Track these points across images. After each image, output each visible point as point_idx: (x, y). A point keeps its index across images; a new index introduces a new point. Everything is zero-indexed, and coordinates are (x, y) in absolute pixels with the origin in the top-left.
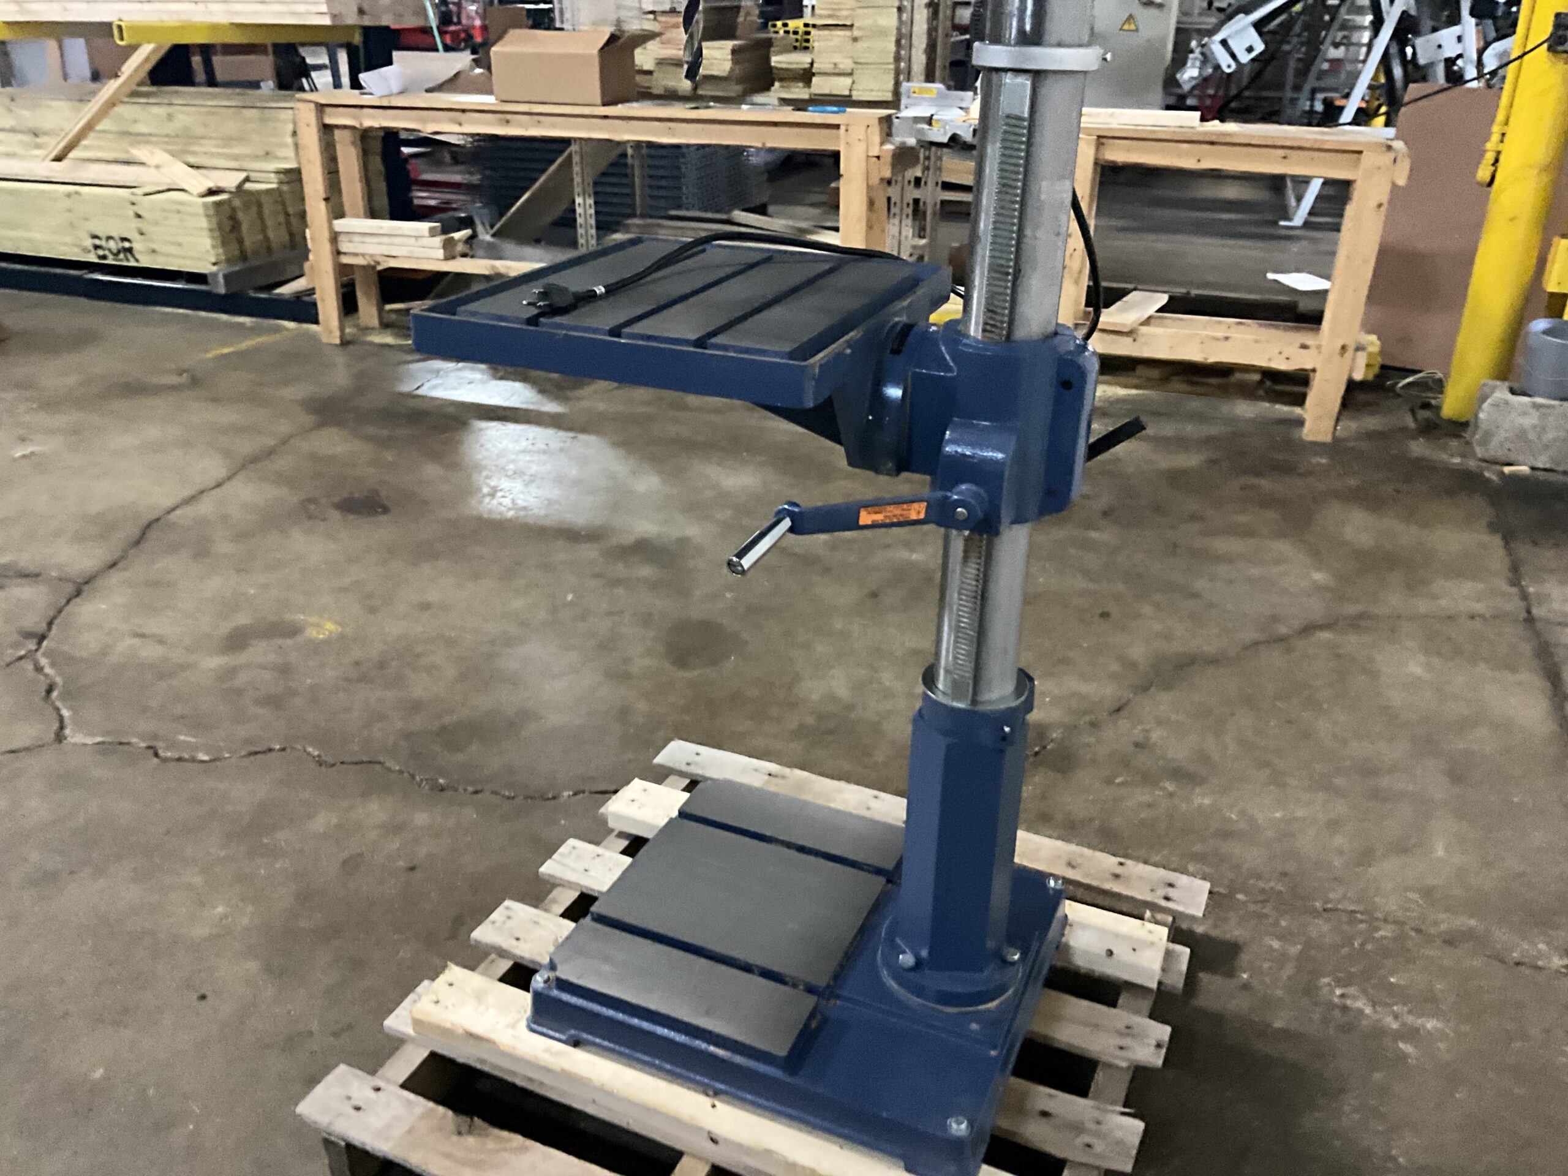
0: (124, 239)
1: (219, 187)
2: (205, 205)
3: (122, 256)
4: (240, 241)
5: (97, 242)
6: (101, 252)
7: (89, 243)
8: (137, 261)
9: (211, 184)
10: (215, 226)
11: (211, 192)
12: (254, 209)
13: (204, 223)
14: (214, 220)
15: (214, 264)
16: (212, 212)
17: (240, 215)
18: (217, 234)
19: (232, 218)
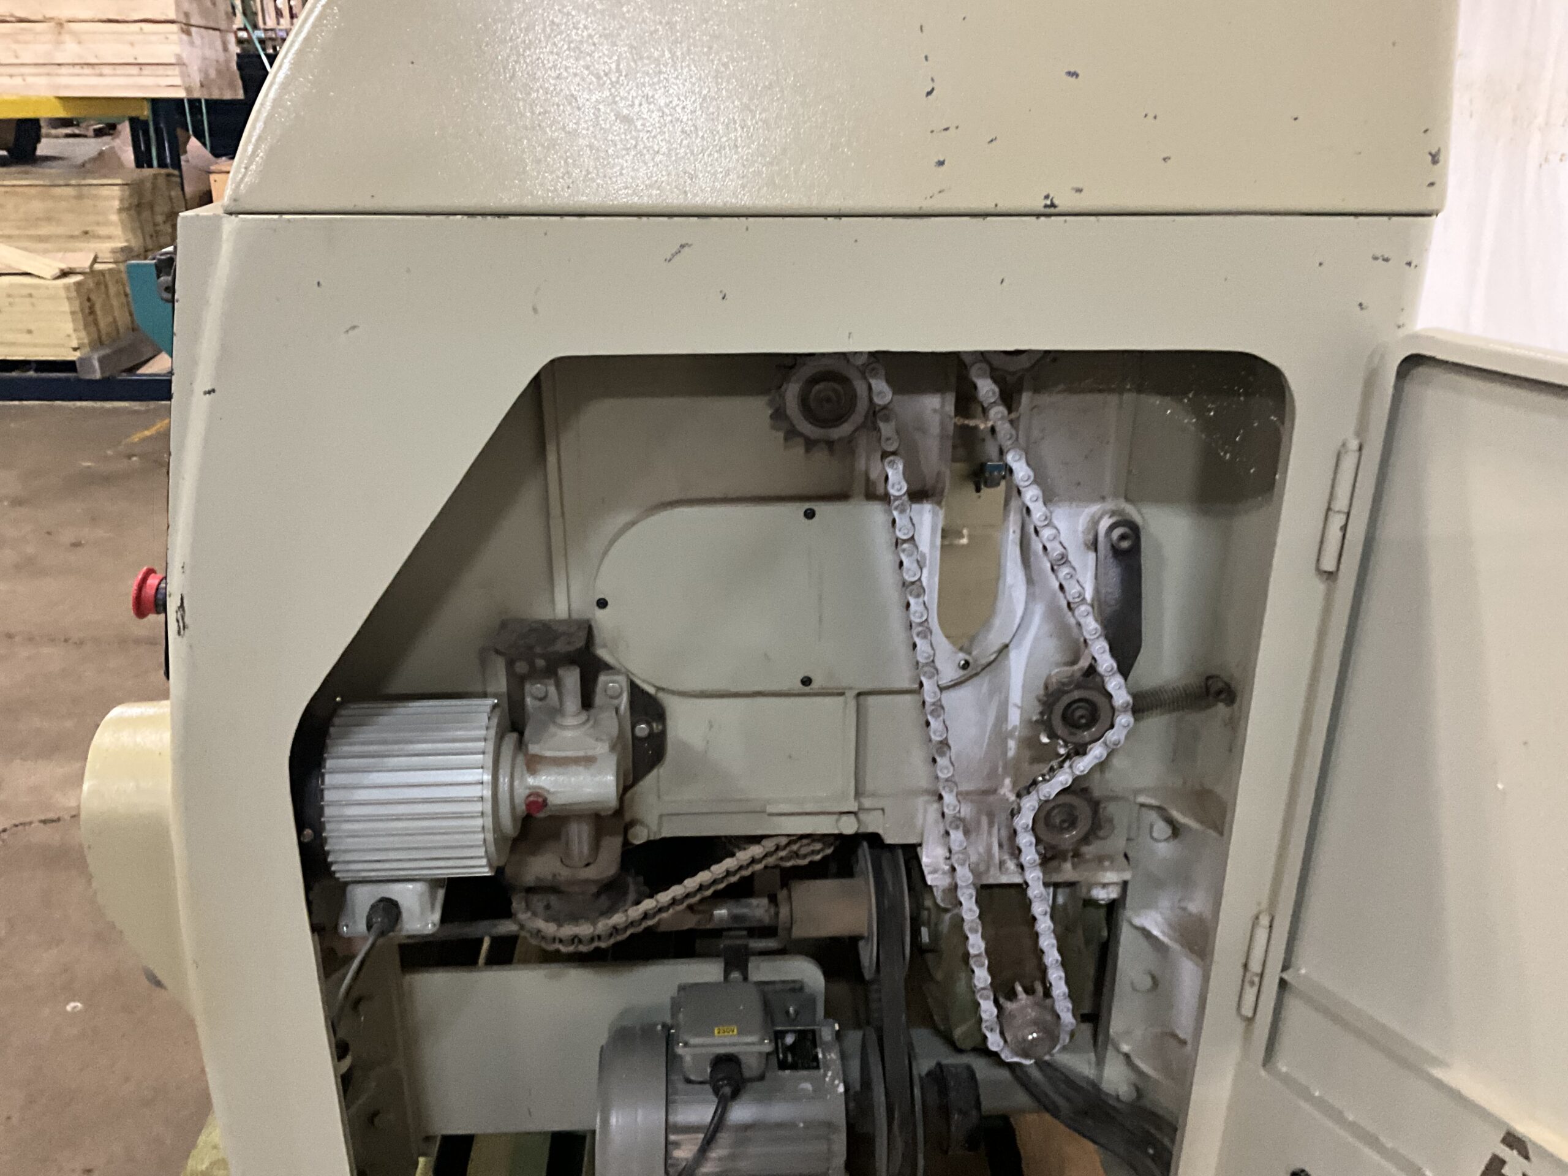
1: (70, 269)
2: (67, 288)
4: (96, 323)
9: (64, 266)
10: (77, 309)
11: (64, 274)
12: (103, 287)
13: (66, 307)
14: (77, 303)
15: (75, 349)
16: (74, 294)
17: (93, 297)
18: (80, 315)
19: (89, 300)
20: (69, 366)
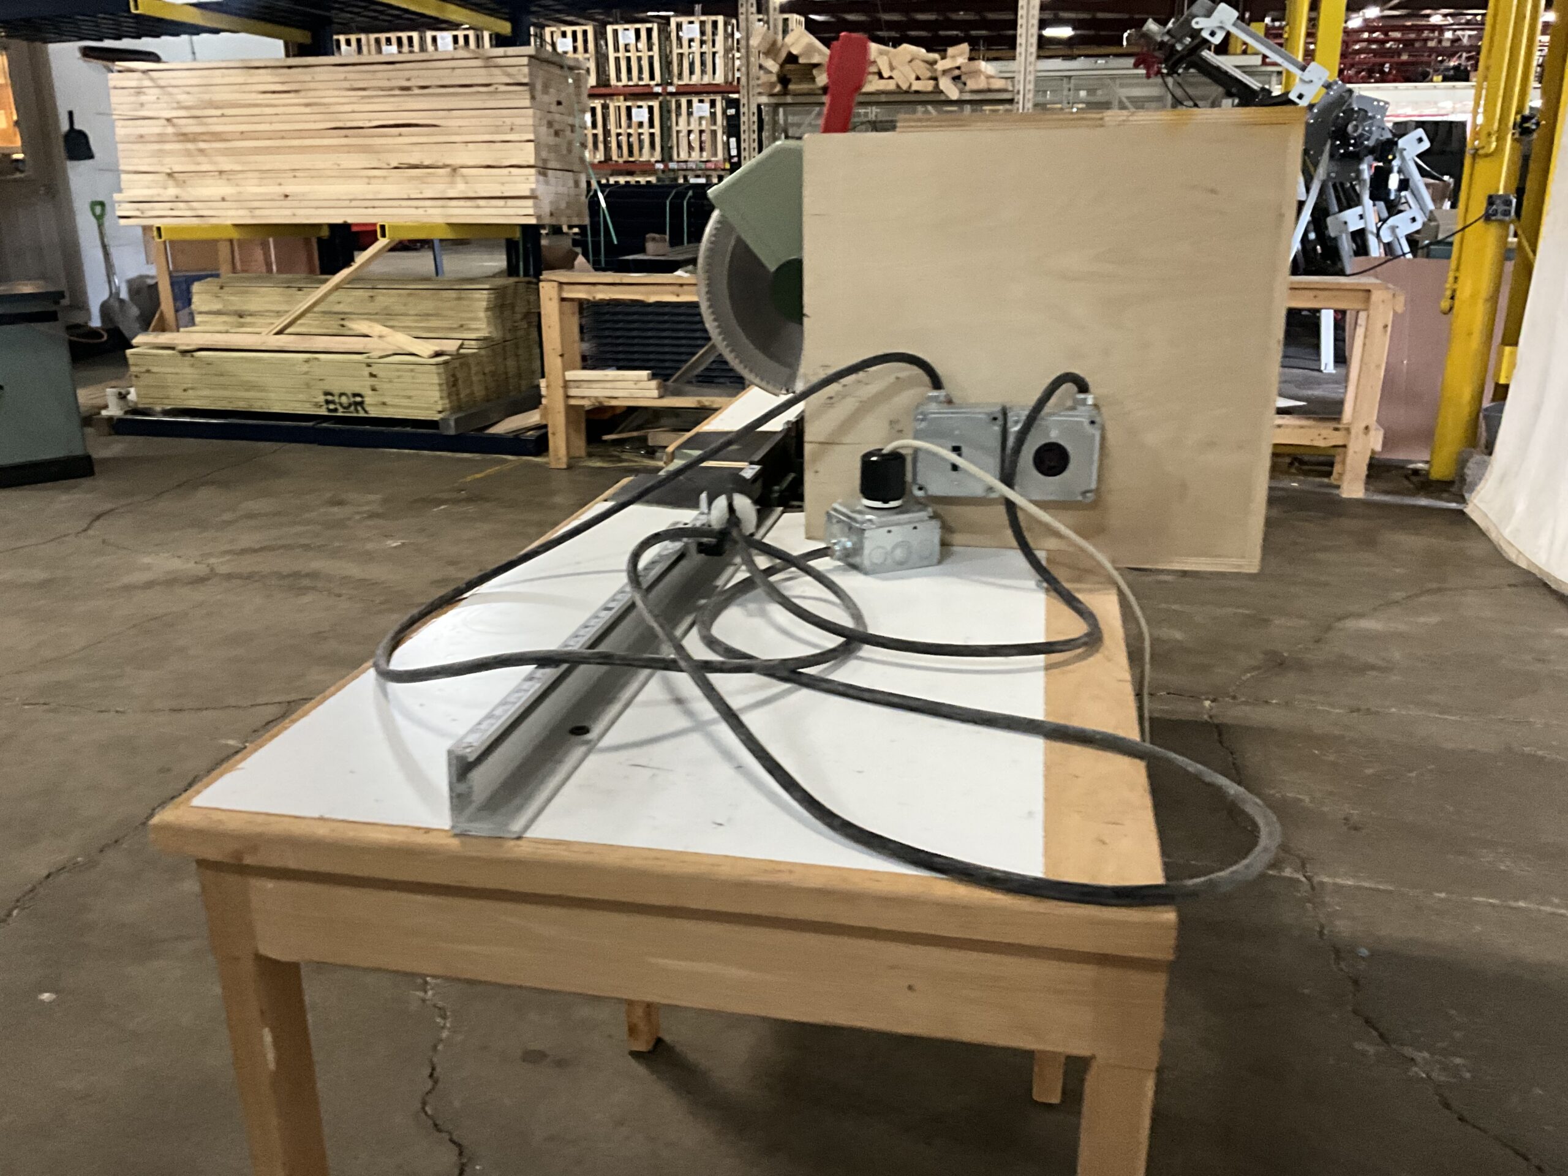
0: (355, 395)
1: (442, 351)
3: (352, 408)
4: (458, 393)
5: (330, 398)
6: (332, 407)
7: (321, 399)
8: (366, 412)
9: (437, 348)
10: (444, 382)
11: (438, 354)
12: (466, 366)
13: (436, 380)
14: (444, 377)
15: (440, 412)
17: (457, 373)
18: (445, 387)
19: (454, 375)
20: (432, 424)
